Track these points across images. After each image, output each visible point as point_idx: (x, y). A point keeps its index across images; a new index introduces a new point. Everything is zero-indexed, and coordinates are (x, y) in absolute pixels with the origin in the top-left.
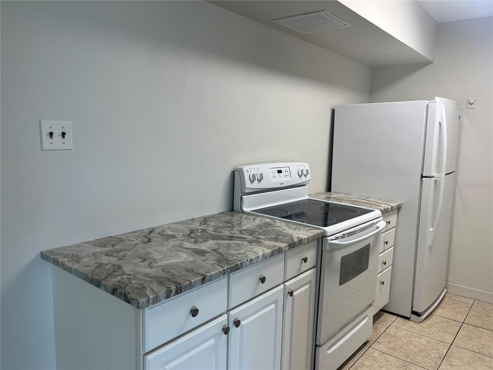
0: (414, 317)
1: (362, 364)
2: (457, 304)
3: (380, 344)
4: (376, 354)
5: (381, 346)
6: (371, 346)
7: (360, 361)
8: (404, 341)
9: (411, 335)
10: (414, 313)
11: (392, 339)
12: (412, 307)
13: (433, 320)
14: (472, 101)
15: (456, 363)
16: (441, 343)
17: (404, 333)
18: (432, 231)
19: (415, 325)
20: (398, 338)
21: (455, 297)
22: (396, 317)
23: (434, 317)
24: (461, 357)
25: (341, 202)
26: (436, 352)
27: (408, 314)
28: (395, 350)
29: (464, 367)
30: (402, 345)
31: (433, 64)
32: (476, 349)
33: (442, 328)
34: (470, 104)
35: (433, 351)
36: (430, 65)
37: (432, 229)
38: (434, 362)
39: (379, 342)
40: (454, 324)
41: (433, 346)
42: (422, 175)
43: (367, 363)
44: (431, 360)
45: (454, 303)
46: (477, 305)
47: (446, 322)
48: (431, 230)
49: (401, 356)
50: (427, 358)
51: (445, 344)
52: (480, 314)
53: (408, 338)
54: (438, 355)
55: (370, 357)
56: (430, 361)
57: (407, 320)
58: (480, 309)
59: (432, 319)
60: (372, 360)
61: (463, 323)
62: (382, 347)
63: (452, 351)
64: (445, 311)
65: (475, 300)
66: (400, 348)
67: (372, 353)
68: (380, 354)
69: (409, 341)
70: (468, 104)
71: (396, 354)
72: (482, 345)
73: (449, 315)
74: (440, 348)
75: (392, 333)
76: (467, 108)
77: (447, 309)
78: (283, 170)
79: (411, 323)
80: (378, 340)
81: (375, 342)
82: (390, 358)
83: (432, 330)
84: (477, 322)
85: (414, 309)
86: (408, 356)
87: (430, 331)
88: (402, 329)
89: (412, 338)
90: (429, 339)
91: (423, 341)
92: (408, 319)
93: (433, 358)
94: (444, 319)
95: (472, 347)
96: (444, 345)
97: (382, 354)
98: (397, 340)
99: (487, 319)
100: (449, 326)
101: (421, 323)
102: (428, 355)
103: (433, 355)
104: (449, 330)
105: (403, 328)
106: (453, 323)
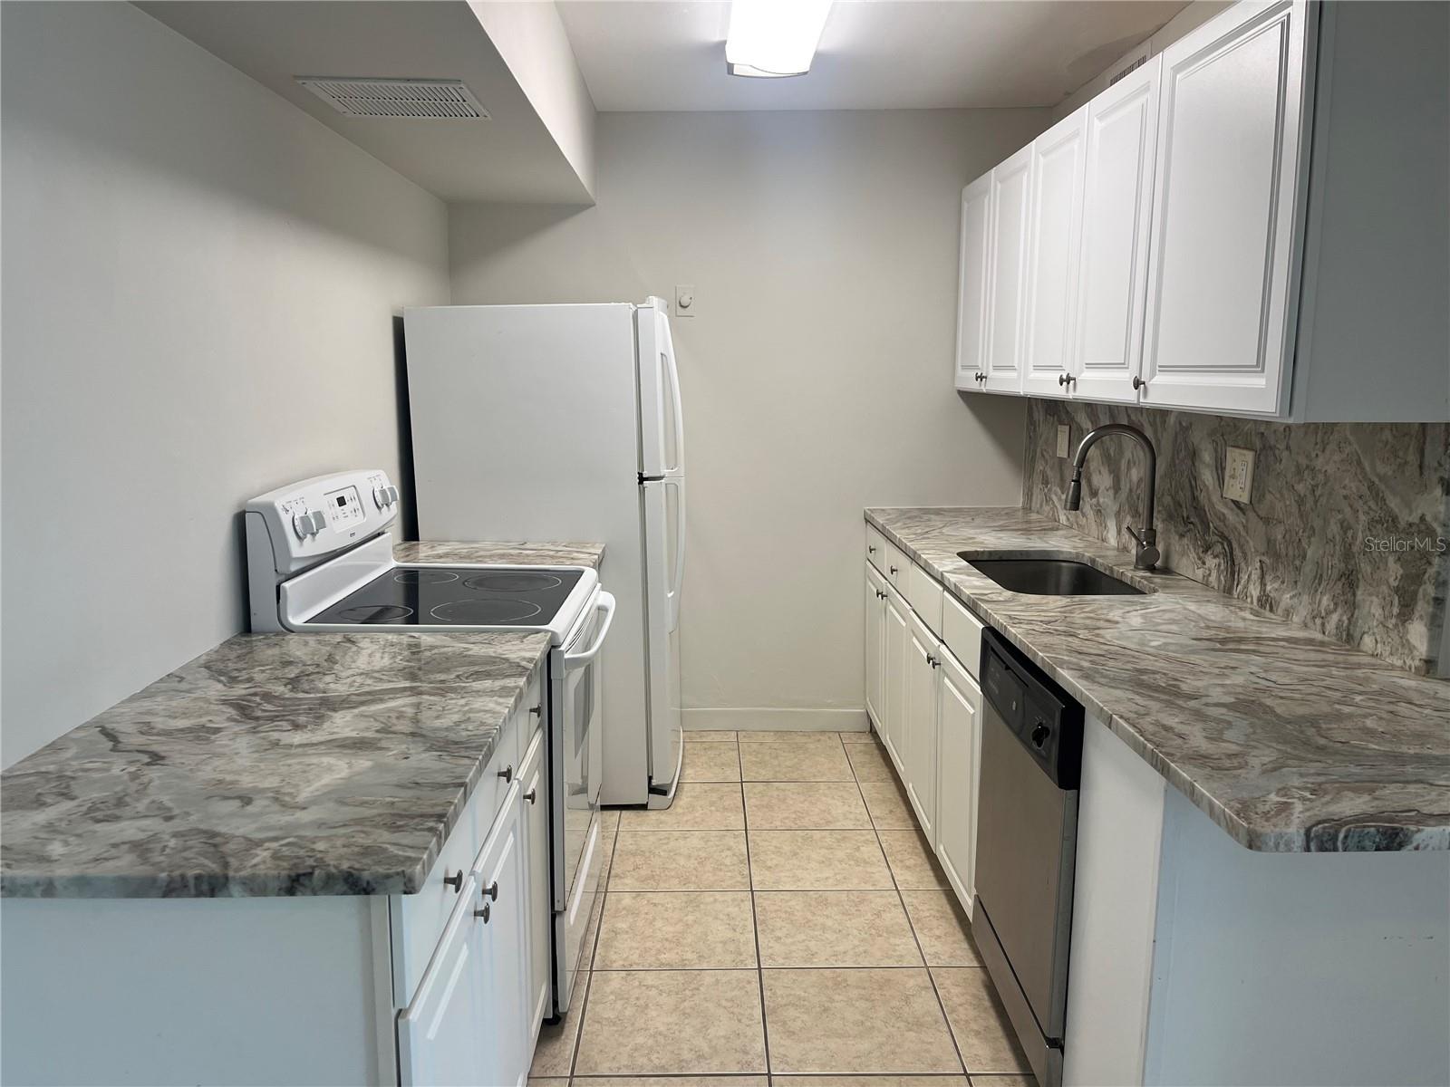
0: (656, 800)
1: (613, 931)
2: (711, 748)
3: (621, 878)
4: (627, 900)
5: (626, 881)
6: (606, 889)
7: (606, 926)
8: (662, 854)
9: (669, 839)
10: (653, 790)
11: (639, 860)
12: (650, 778)
13: (689, 794)
14: (685, 301)
15: (775, 862)
16: (728, 833)
17: (652, 838)
18: (672, 596)
19: (663, 816)
20: (647, 854)
21: (701, 737)
22: (617, 813)
23: (687, 787)
24: (776, 847)
25: (480, 562)
26: (729, 853)
27: (641, 796)
28: (657, 878)
29: (790, 862)
30: (664, 864)
31: (593, 208)
32: (789, 824)
33: (712, 804)
34: (682, 306)
35: (724, 855)
36: (588, 211)
37: (672, 594)
38: (736, 873)
39: (617, 876)
40: (727, 789)
41: (717, 846)
42: (641, 474)
43: (622, 925)
44: (730, 871)
45: (705, 749)
46: (746, 740)
47: (712, 790)
48: (670, 595)
49: (674, 884)
50: (721, 870)
51: (736, 833)
52: (760, 756)
53: (665, 847)
54: (735, 858)
55: (617, 911)
56: (729, 874)
57: (642, 812)
58: (755, 746)
59: (684, 793)
60: (627, 915)
61: (742, 782)
62: (630, 882)
63: (754, 841)
64: (698, 769)
65: (737, 731)
66: (664, 871)
67: (619, 901)
68: (634, 898)
69: (670, 851)
70: (679, 308)
71: (662, 885)
72: (795, 812)
73: (709, 776)
74: (732, 844)
75: (631, 847)
76: (677, 316)
77: (699, 764)
78: (347, 495)
79: (651, 816)
80: (613, 872)
81: (611, 879)
82: (657, 898)
83: (697, 815)
84: (765, 774)
85: (654, 782)
86: (687, 881)
87: (695, 817)
88: (645, 834)
89: (672, 844)
90: (703, 834)
91: (695, 841)
92: (644, 807)
93: (731, 868)
94: (706, 787)
95: (781, 822)
96: (735, 837)
97: (639, 895)
98: (649, 857)
99: (776, 762)
100: (722, 796)
101: (672, 808)
102: (721, 865)
103: (728, 862)
104: (726, 803)
105: (644, 829)
106: (725, 788)
